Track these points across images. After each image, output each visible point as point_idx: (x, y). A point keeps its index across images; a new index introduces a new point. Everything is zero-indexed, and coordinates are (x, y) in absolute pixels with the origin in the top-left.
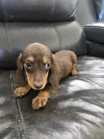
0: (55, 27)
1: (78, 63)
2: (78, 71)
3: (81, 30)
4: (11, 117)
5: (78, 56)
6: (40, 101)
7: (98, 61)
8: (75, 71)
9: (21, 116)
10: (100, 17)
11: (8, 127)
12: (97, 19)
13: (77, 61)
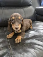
0: (23, 8)
1: (33, 24)
2: (33, 27)
3: (34, 10)
4: (6, 47)
5: (32, 21)
6: (18, 40)
7: (41, 23)
8: (32, 27)
9: (11, 47)
10: (42, 4)
11: (5, 51)
12: (40, 5)
13: (32, 23)
